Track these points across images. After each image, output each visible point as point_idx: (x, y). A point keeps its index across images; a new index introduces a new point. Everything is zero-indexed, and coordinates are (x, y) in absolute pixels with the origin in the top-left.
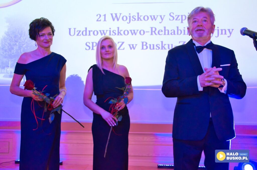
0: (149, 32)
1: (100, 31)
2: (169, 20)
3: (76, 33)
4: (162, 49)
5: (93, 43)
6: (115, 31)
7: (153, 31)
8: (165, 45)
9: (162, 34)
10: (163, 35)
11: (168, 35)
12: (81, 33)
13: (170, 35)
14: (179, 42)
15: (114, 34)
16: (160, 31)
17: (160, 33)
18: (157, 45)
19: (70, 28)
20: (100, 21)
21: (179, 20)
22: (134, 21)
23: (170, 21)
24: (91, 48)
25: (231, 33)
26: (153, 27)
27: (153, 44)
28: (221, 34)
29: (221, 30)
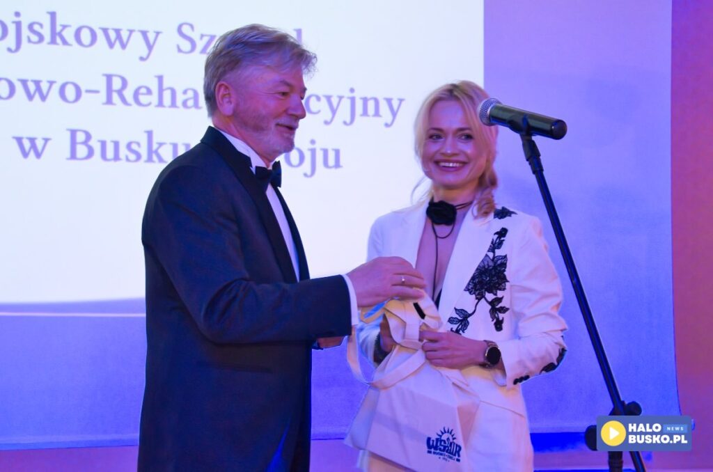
0: (97, 92)
2: (176, 49)
4: (150, 160)
7: (114, 90)
8: (161, 145)
9: (149, 104)
10: (152, 107)
11: (173, 110)
13: (182, 109)
16: (143, 91)
17: (143, 99)
18: (129, 146)
22: (35, 43)
23: (181, 54)
25: (394, 114)
26: (116, 76)
27: (116, 139)
28: (362, 115)
29: (361, 98)
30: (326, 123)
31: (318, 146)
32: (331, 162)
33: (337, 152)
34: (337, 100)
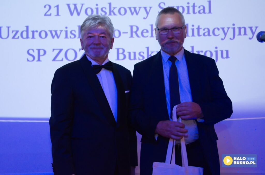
0: (127, 33)
1: (51, 32)
3: (11, 35)
5: (39, 50)
6: (75, 31)
7: (134, 32)
8: (152, 52)
9: (148, 36)
12: (19, 34)
15: (73, 36)
16: (145, 31)
17: (145, 34)
18: (140, 54)
20: (50, 15)
24: (36, 58)
25: (253, 34)
26: (134, 26)
27: (134, 51)
28: (238, 35)
29: (238, 28)
30: (222, 39)
31: (219, 50)
33: (227, 52)
34: (227, 29)
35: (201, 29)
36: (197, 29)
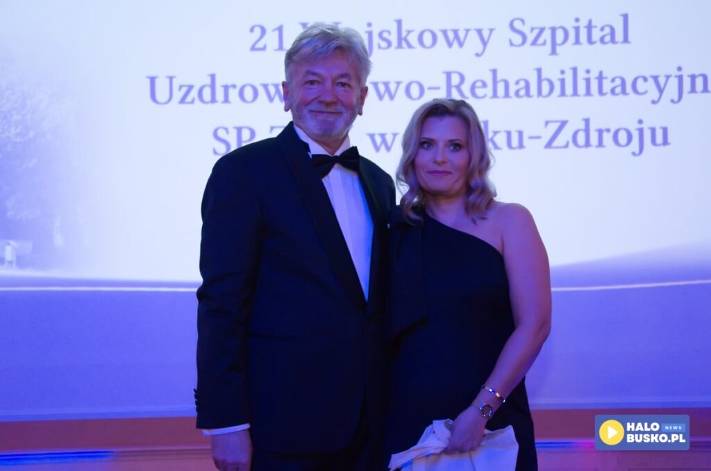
0: (438, 88)
1: (265, 86)
2: (508, 44)
3: (178, 95)
5: (239, 130)
7: (453, 85)
8: (496, 133)
9: (485, 96)
10: (487, 98)
11: (507, 100)
12: (194, 93)
13: (514, 99)
14: (544, 124)
16: (479, 84)
17: (479, 92)
19: (153, 74)
20: (264, 49)
21: (544, 43)
22: (385, 49)
23: (513, 48)
26: (455, 72)
28: (689, 93)
29: (689, 76)
30: (654, 102)
31: (645, 126)
32: (659, 139)
33: (665, 130)
34: (664, 79)
35: (606, 78)
36: (596, 78)
